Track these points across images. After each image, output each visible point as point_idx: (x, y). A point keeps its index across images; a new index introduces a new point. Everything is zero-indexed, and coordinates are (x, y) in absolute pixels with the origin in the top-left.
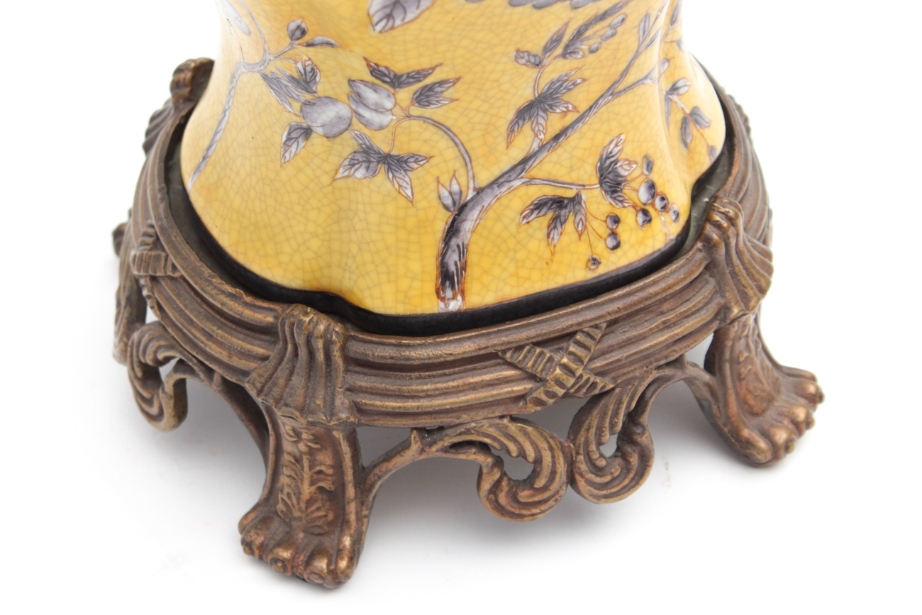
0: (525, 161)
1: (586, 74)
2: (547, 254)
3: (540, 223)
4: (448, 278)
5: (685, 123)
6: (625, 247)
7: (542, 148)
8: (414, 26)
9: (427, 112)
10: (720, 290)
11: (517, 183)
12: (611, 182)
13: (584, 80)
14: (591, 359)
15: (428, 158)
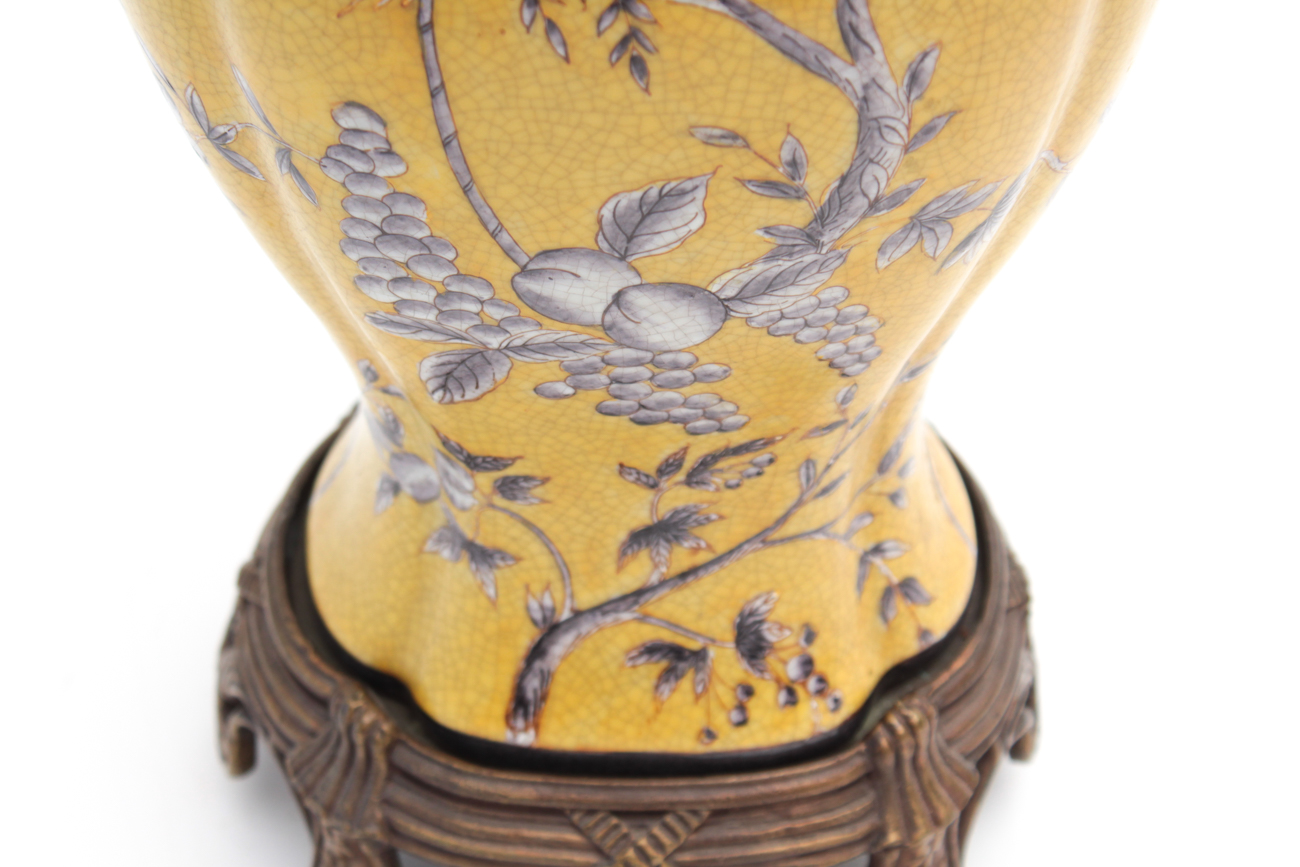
0: (639, 594)
1: (725, 511)
2: (650, 709)
3: (652, 669)
4: (522, 705)
5: (888, 593)
6: (753, 726)
7: (663, 583)
8: (478, 407)
9: (516, 506)
10: (879, 807)
11: (626, 616)
12: (751, 642)
13: (721, 517)
14: (681, 849)
15: (517, 559)
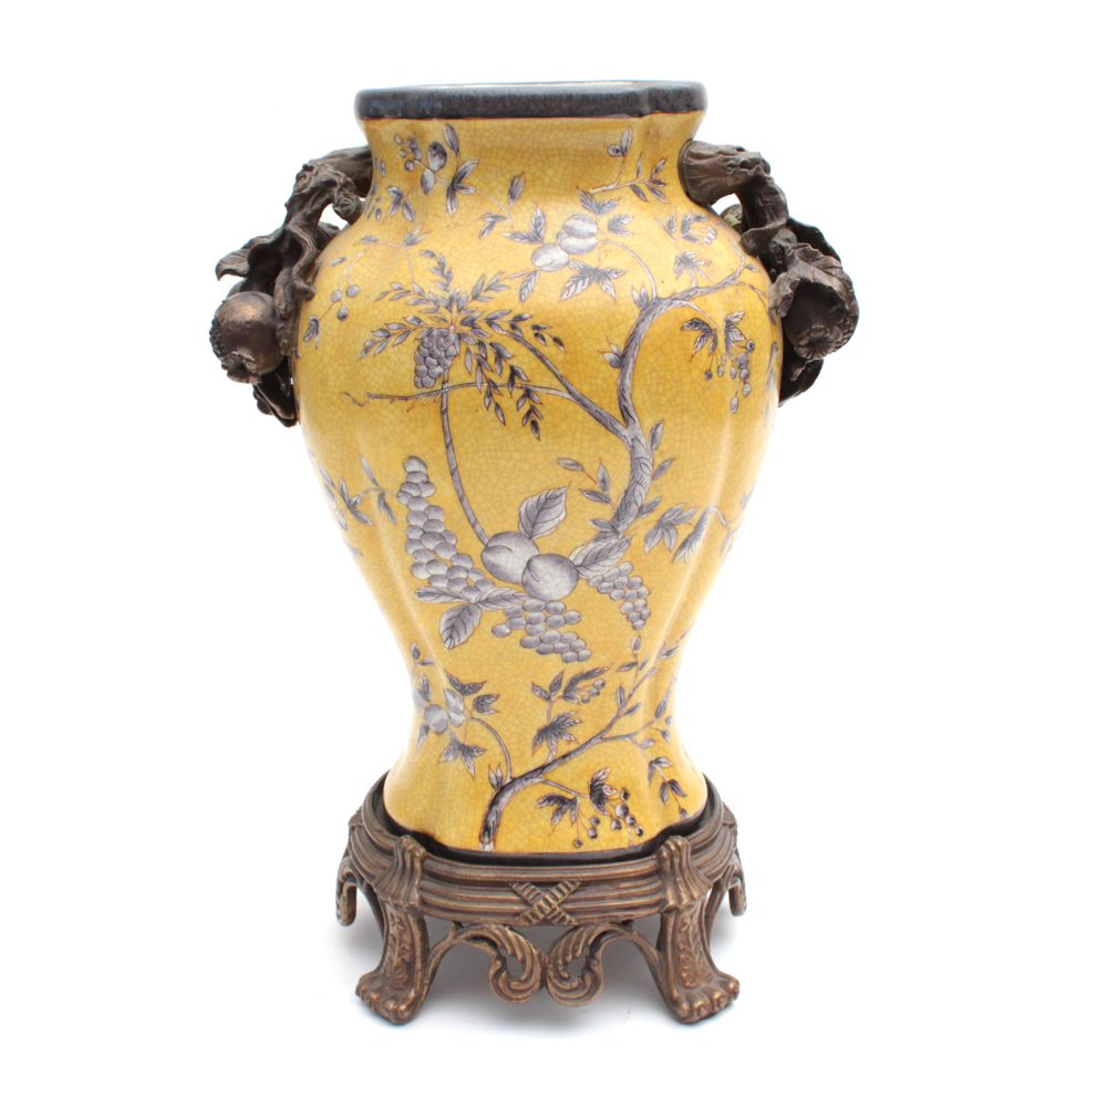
0: (542, 768)
1: (583, 718)
2: (550, 830)
3: (550, 809)
4: (488, 830)
5: (664, 785)
6: (600, 839)
7: (554, 761)
8: (466, 647)
9: (483, 717)
10: (662, 889)
11: (537, 780)
12: (598, 794)
13: (581, 722)
14: (565, 902)
15: (484, 750)
